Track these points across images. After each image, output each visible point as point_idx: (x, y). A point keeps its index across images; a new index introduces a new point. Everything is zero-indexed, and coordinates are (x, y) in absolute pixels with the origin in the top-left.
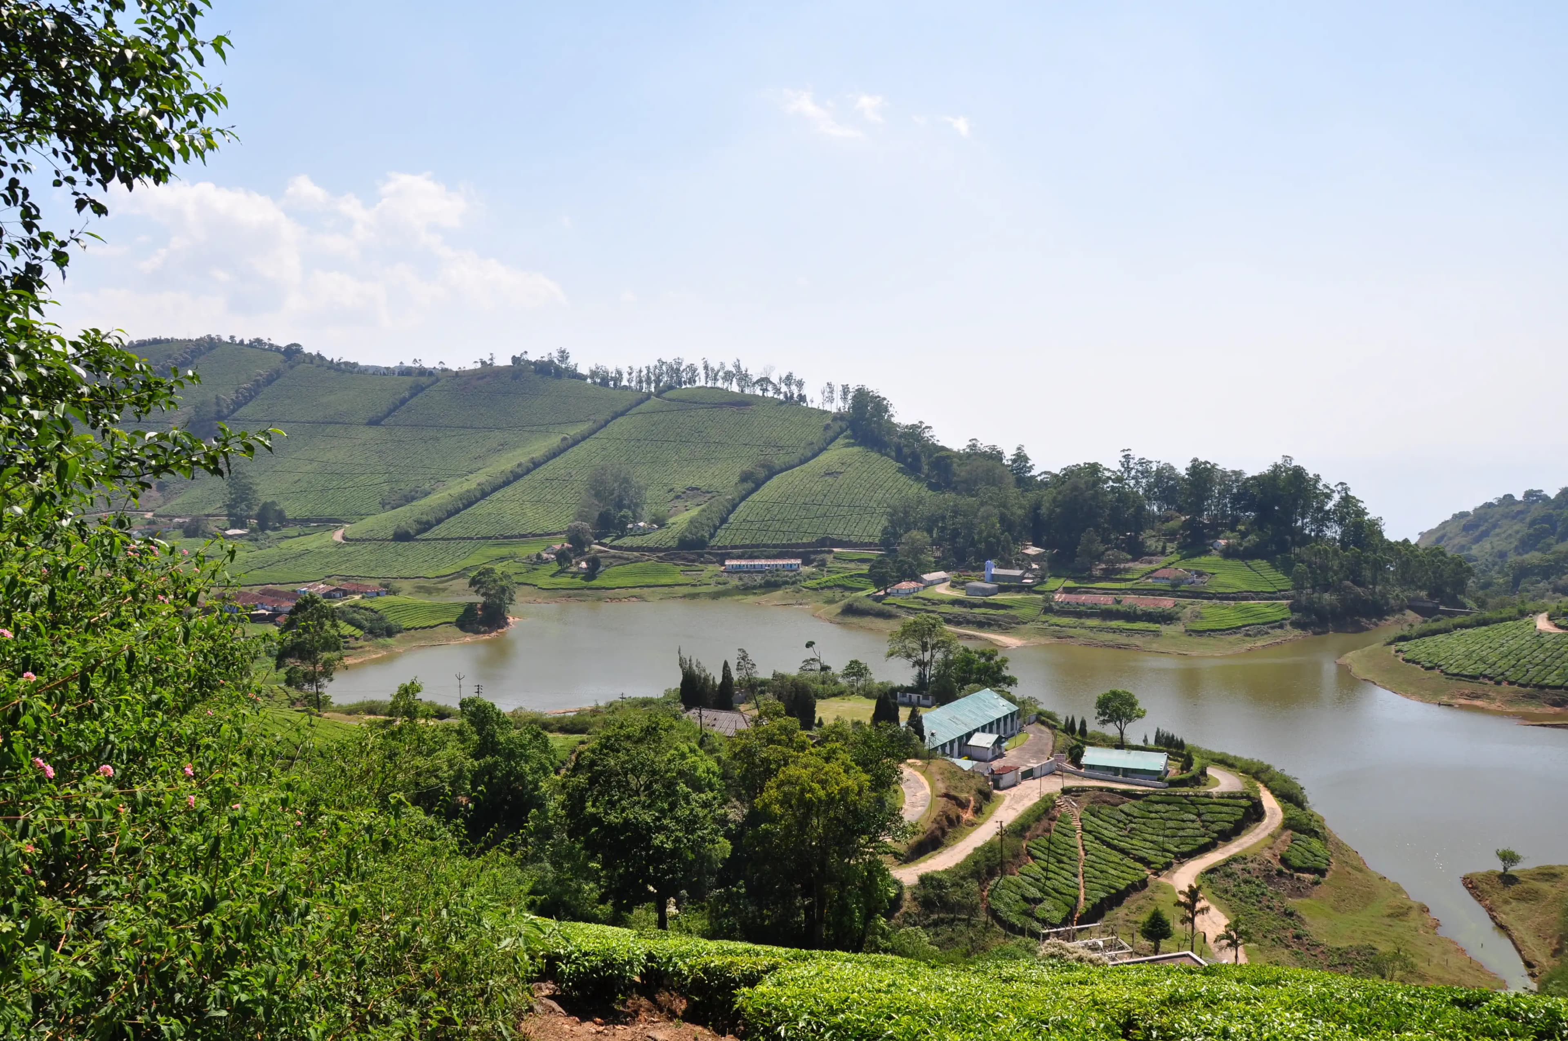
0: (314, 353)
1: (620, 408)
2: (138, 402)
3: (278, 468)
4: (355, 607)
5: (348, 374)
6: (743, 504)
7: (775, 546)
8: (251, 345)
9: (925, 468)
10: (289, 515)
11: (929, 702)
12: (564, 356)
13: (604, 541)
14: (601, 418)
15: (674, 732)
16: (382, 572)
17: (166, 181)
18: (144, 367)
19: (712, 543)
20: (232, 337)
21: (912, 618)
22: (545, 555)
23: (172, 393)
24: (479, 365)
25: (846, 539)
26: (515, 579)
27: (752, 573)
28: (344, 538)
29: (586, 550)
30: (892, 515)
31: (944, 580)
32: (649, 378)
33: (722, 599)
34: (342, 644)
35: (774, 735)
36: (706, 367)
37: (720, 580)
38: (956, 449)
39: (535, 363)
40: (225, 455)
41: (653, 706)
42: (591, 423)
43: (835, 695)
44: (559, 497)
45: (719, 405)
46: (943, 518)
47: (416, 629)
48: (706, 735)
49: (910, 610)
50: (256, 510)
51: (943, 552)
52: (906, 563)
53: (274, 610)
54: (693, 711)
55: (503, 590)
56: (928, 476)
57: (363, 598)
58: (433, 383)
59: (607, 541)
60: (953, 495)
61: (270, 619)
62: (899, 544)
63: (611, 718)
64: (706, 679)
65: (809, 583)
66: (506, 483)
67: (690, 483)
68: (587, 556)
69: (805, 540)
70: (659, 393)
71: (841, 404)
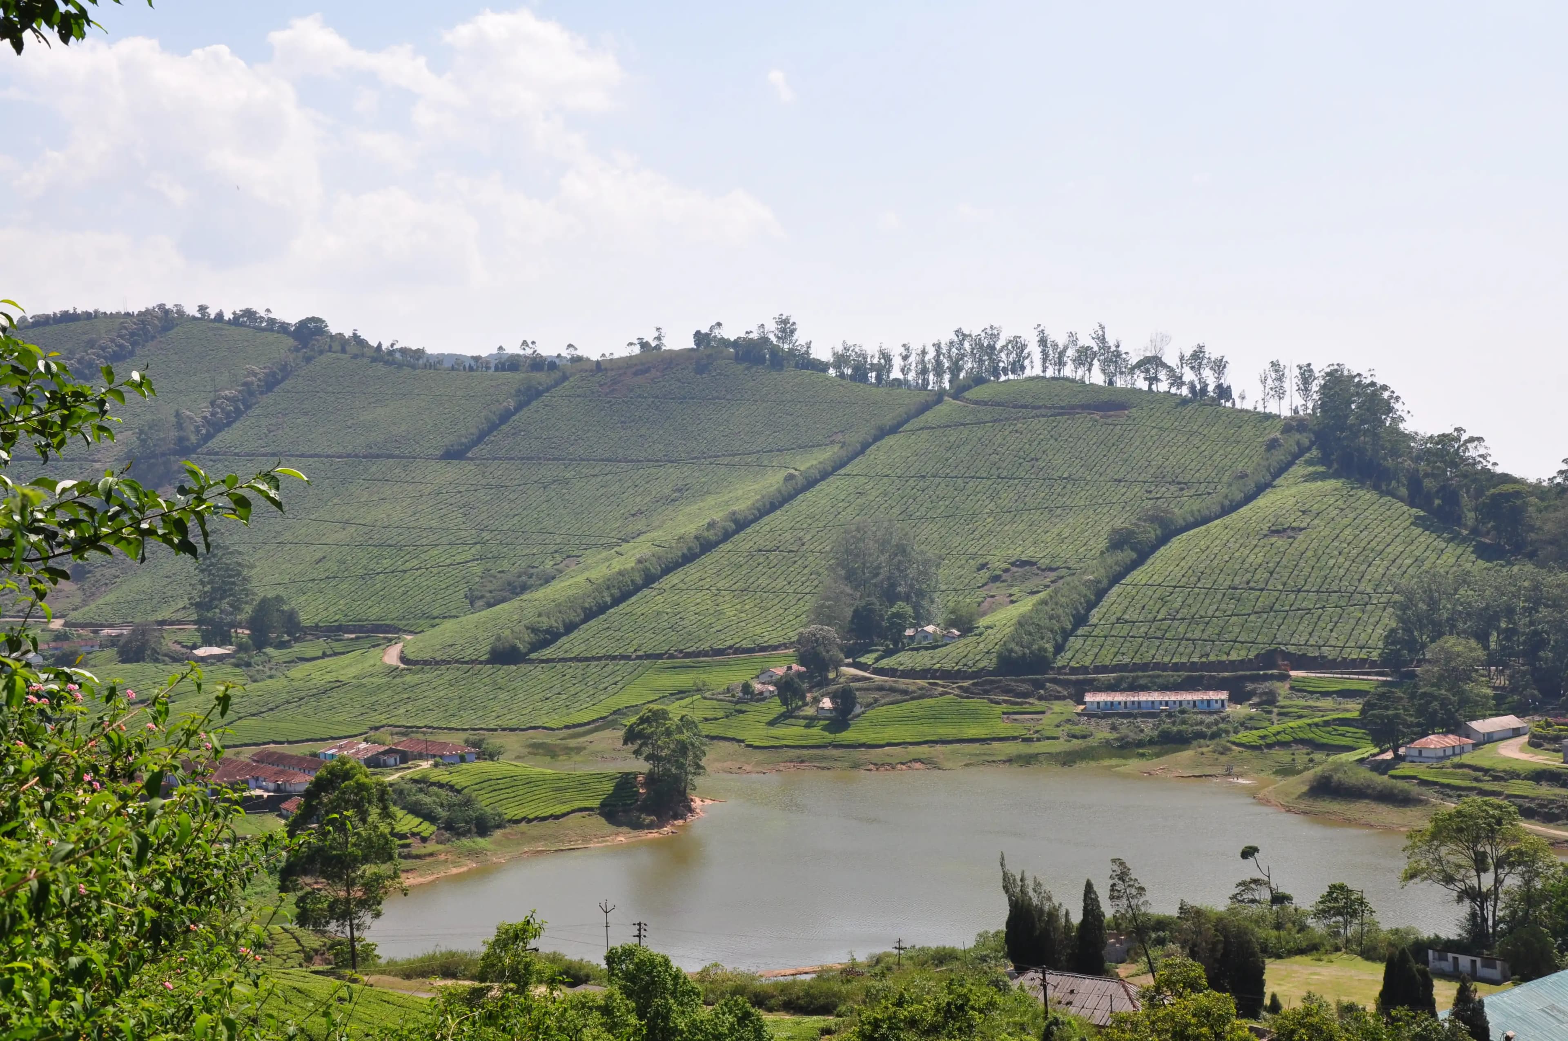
0: (348, 334)
1: (888, 420)
2: (44, 428)
3: (287, 536)
4: (422, 782)
5: (407, 370)
6: (1116, 589)
7: (1177, 667)
8: (236, 321)
9: (1470, 516)
10: (306, 618)
11: (1496, 973)
12: (786, 328)
13: (863, 660)
14: (855, 438)
15: (995, 1014)
16: (469, 719)
17: (82, 35)
18: (54, 367)
19: (1060, 662)
20: (202, 309)
21: (1451, 806)
22: (757, 687)
23: (104, 412)
24: (636, 350)
25: (1313, 653)
26: (706, 729)
27: (1135, 717)
28: (403, 659)
29: (832, 675)
30: (1404, 608)
31: (1516, 733)
32: (938, 363)
33: (1081, 766)
34: (396, 852)
35: (1188, 1025)
36: (1043, 342)
37: (1077, 729)
38: (1532, 479)
39: (736, 343)
40: (200, 516)
41: (956, 965)
42: (836, 448)
43: (1301, 952)
44: (781, 582)
45: (1070, 410)
46: (1510, 612)
47: (529, 821)
48: (1056, 1022)
49: (1447, 790)
50: (248, 610)
51: (1511, 677)
52: (1434, 698)
53: (278, 789)
54: (1031, 974)
55: (683, 748)
56: (1474, 531)
57: (436, 765)
58: (557, 384)
59: (868, 659)
60: (1529, 567)
61: (271, 805)
62: (1420, 663)
63: (878, 985)
64: (1053, 915)
65: (1244, 736)
66: (688, 558)
67: (1017, 552)
68: (832, 688)
69: (1234, 656)
70: (959, 391)
71: (1298, 401)
